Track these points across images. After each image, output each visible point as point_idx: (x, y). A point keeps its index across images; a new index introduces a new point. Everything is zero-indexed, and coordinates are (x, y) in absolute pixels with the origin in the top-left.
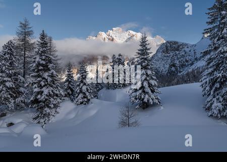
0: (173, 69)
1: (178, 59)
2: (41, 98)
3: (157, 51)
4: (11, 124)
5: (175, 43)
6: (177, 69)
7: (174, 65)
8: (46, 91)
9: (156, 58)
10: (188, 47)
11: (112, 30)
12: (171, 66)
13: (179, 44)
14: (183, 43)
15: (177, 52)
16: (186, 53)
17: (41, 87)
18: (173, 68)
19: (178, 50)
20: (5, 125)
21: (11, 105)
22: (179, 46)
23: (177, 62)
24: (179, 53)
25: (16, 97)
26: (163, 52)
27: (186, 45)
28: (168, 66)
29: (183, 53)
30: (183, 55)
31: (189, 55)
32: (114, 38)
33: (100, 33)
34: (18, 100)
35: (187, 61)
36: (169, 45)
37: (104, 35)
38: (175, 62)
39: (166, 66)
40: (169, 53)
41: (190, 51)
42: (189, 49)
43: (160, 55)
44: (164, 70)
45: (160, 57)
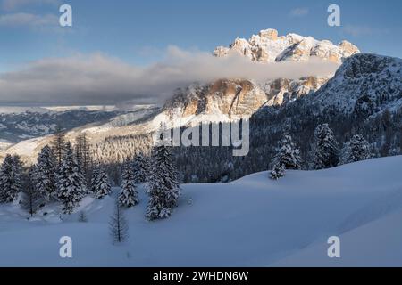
0: (365, 105)
1: (374, 87)
2: (66, 194)
3: (337, 73)
4: (45, 214)
5: (371, 57)
6: (371, 106)
7: (366, 99)
8: (69, 189)
9: (333, 86)
10: (394, 65)
11: (260, 34)
12: (360, 101)
13: (378, 59)
14: (385, 58)
15: (374, 75)
16: (390, 76)
17: (65, 186)
18: (364, 103)
19: (374, 71)
20: (42, 214)
21: (47, 198)
22: (376, 64)
23: (372, 93)
24: (377, 77)
25: (52, 191)
26: (348, 74)
27: (391, 60)
28: (355, 101)
29: (385, 77)
30: (384, 80)
31: (396, 80)
32: (264, 48)
33: (237, 40)
34: (53, 194)
35: (391, 91)
36: (358, 61)
37: (244, 43)
38: (369, 94)
39: (351, 100)
40: (359, 77)
41: (398, 72)
42: (397, 69)
43: (340, 80)
44: (348, 108)
45: (341, 83)
